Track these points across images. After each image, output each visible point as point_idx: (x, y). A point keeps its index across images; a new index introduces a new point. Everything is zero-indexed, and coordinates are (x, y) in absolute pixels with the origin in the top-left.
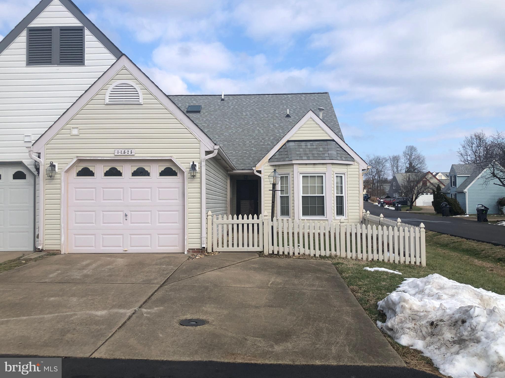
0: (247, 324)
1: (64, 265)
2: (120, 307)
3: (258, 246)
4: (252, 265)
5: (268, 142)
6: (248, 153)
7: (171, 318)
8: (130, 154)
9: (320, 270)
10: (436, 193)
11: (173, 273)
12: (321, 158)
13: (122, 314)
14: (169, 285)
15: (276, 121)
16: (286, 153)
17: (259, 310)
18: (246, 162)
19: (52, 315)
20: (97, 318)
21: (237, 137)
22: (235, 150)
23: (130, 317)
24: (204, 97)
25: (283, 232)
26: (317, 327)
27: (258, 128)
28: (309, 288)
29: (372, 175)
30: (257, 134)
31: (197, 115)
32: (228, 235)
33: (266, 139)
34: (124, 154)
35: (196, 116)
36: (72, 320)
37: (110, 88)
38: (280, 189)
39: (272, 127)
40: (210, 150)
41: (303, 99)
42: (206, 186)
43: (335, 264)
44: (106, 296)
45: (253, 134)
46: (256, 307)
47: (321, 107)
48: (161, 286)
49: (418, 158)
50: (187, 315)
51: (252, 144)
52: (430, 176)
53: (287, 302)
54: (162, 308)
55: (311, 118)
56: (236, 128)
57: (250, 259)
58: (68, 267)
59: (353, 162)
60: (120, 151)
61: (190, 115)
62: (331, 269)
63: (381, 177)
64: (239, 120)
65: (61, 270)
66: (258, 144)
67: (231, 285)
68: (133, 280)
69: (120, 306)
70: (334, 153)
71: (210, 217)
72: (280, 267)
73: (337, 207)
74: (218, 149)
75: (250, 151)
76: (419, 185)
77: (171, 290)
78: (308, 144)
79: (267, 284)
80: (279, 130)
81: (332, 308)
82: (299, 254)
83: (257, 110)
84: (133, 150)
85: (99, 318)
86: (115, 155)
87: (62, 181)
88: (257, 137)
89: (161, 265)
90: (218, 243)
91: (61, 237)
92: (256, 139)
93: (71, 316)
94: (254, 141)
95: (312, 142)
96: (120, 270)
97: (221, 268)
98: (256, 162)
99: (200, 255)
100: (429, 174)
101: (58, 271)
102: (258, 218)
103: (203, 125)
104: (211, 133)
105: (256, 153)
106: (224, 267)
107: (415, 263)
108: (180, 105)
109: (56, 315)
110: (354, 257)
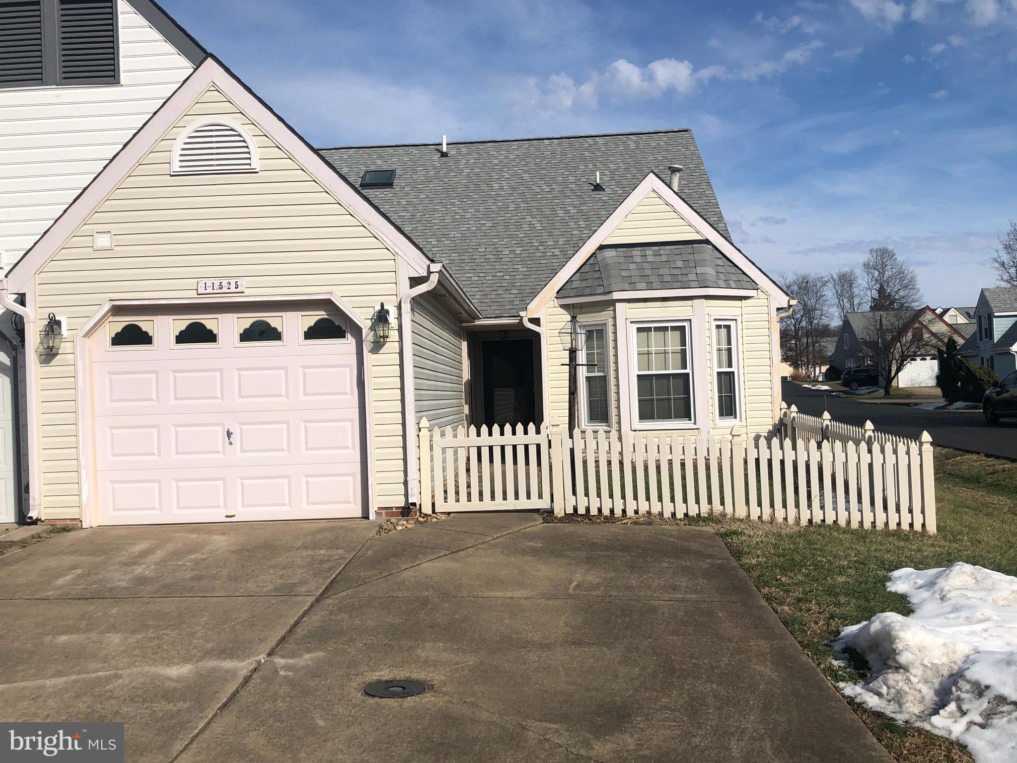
0: (523, 688)
1: (89, 555)
2: (223, 656)
3: (540, 496)
4: (529, 544)
5: (553, 250)
6: (508, 277)
7: (344, 679)
8: (233, 289)
9: (688, 552)
10: (945, 355)
11: (344, 568)
12: (679, 284)
13: (227, 671)
14: (335, 596)
15: (570, 200)
16: (597, 275)
17: (551, 652)
18: (504, 300)
19: (64, 679)
20: (168, 683)
21: (481, 241)
22: (477, 271)
23: (247, 680)
24: (401, 151)
25: (598, 461)
26: (691, 692)
27: (529, 219)
28: (667, 596)
29: (794, 319)
30: (528, 232)
31: (385, 193)
32: (468, 470)
33: (549, 243)
34: (219, 291)
35: (383, 196)
36: (111, 691)
37: (183, 136)
38: (585, 362)
39: (563, 215)
40: (419, 276)
41: (632, 145)
42: (414, 360)
43: (724, 535)
44: (189, 629)
45: (519, 233)
46: (544, 647)
47: (676, 164)
48: (318, 600)
49: (900, 274)
50: (381, 670)
51: (517, 256)
52: (929, 316)
53: (615, 631)
54: (321, 654)
55: (654, 191)
56: (478, 219)
57: (522, 527)
58: (98, 559)
59: (756, 291)
60: (209, 284)
61: (369, 192)
62: (713, 547)
63: (815, 322)
64: (484, 202)
65: (82, 568)
66: (531, 255)
67: (481, 594)
68: (252, 586)
69: (224, 653)
70: (710, 271)
71: (425, 433)
72: (593, 546)
73: (720, 398)
74: (440, 272)
75: (512, 274)
76: (904, 340)
77: (340, 610)
78: (648, 252)
79: (567, 588)
80: (576, 220)
81: (723, 644)
82: (636, 512)
83: (526, 176)
84: (240, 281)
85: (173, 684)
86: (199, 292)
87: (78, 357)
88: (526, 240)
89: (315, 548)
90: (445, 492)
91: (80, 489)
92: (526, 244)
93: (108, 679)
94: (521, 249)
95: (656, 248)
96: (221, 564)
97: (455, 552)
98: (526, 298)
99: (405, 522)
100: (928, 312)
101: (77, 569)
102: (538, 432)
103: (400, 215)
104: (421, 234)
105: (525, 277)
106: (463, 550)
107: (910, 527)
108: (344, 171)
109: (73, 677)
110: (766, 517)
